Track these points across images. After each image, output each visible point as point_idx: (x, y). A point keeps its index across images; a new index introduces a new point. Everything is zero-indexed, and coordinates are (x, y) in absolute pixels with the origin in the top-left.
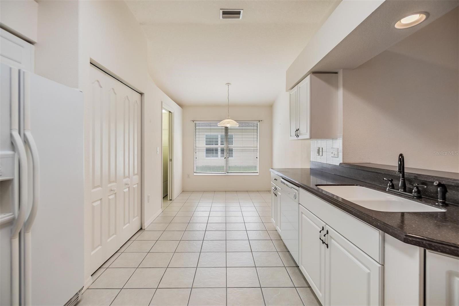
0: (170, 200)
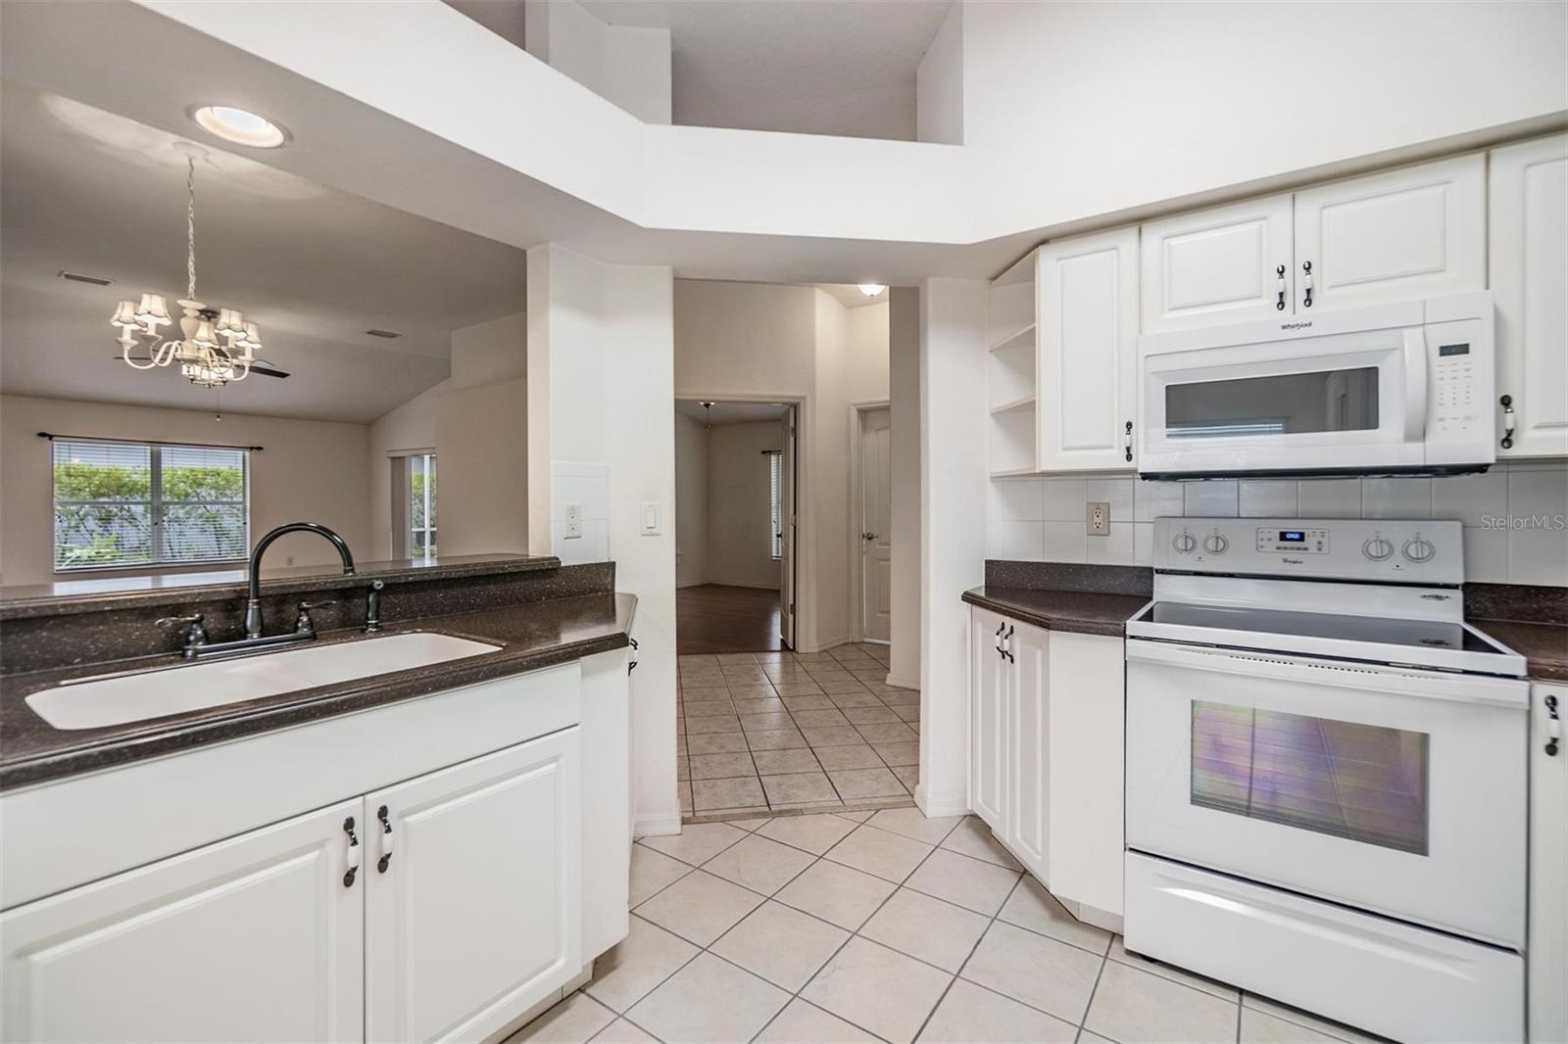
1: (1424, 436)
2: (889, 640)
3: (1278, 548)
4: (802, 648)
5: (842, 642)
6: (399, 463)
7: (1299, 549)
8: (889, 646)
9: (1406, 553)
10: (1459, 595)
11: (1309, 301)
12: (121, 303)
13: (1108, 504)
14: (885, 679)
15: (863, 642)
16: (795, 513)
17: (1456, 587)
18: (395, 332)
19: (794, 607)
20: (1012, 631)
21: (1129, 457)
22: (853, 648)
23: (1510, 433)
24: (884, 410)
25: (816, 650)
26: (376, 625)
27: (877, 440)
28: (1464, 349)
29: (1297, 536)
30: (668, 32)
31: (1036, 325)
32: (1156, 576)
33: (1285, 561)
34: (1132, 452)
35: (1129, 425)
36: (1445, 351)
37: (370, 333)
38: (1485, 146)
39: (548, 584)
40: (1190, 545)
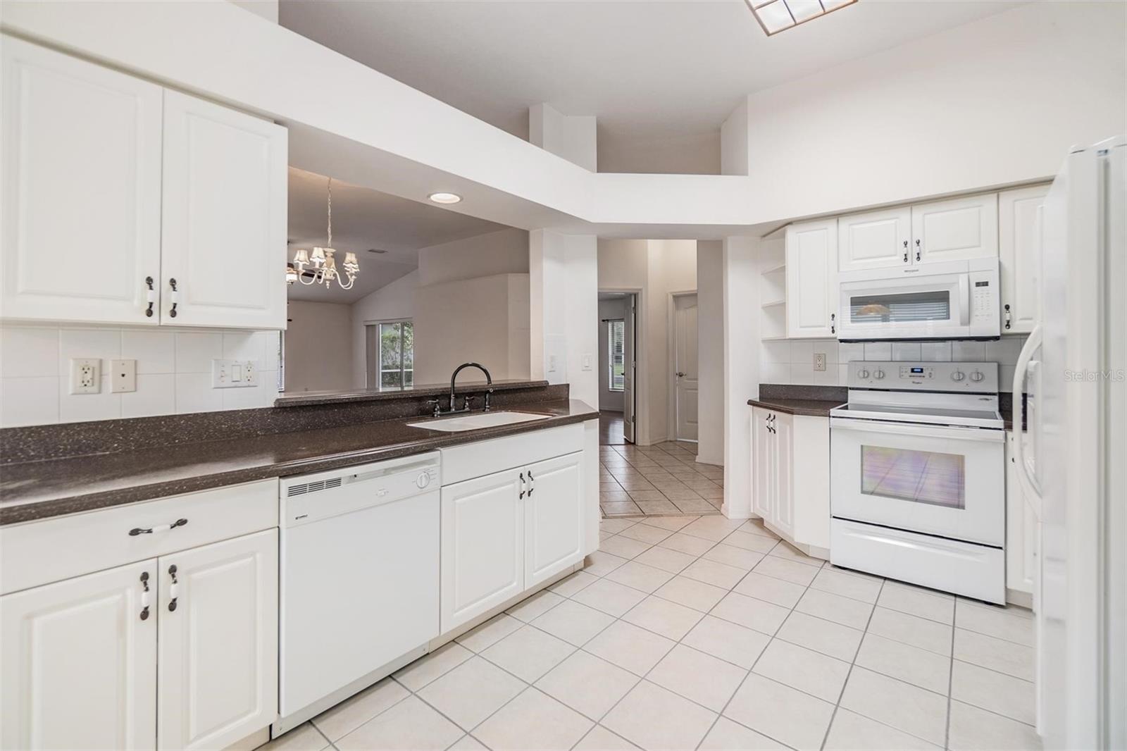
1: (969, 322)
2: (697, 439)
3: (910, 376)
4: (640, 442)
5: (663, 440)
6: (371, 328)
7: (920, 376)
8: (697, 443)
9: (971, 378)
10: (996, 398)
11: (918, 258)
12: (298, 252)
13: (825, 355)
14: (695, 459)
15: (676, 441)
16: (635, 360)
17: (994, 394)
18: (383, 249)
19: (634, 417)
20: (774, 418)
21: (833, 331)
22: (671, 444)
23: (1008, 322)
24: (693, 296)
25: (649, 444)
26: (488, 408)
27: (686, 315)
28: (986, 284)
29: (919, 370)
30: (595, 118)
31: (786, 265)
32: (850, 391)
33: (913, 382)
34: (835, 329)
35: (833, 316)
36: (978, 284)
37: (370, 251)
38: (997, 190)
39: (543, 394)
40: (866, 375)
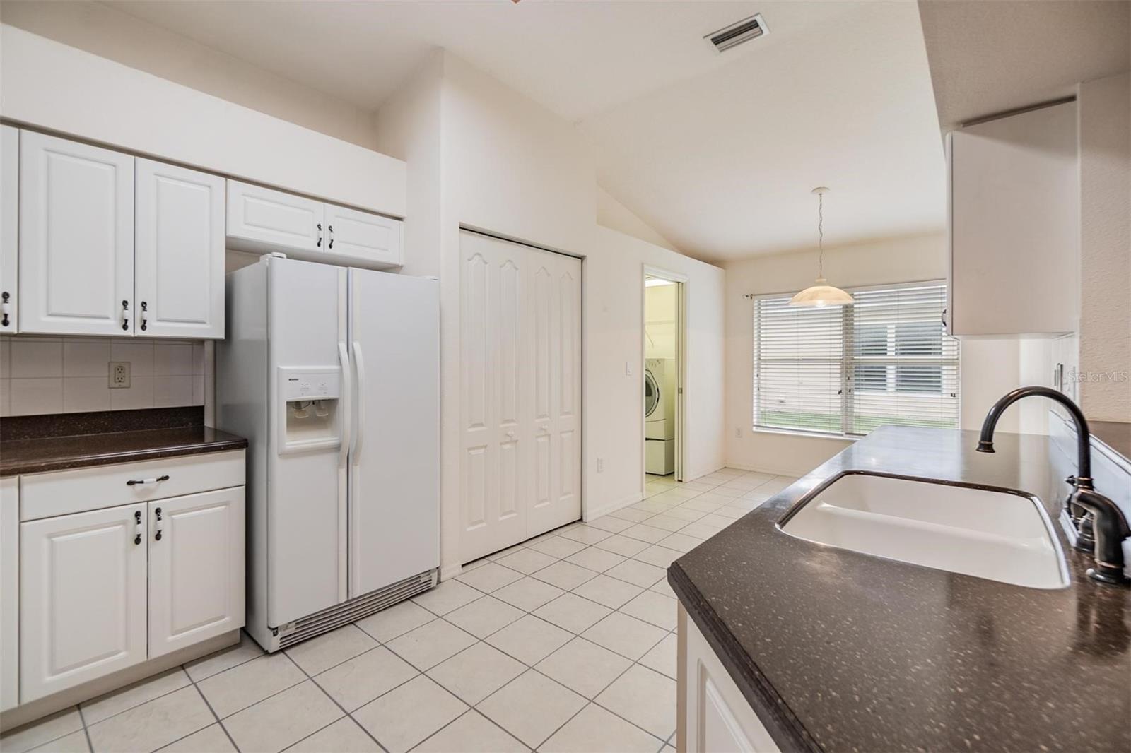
0: (679, 481)
